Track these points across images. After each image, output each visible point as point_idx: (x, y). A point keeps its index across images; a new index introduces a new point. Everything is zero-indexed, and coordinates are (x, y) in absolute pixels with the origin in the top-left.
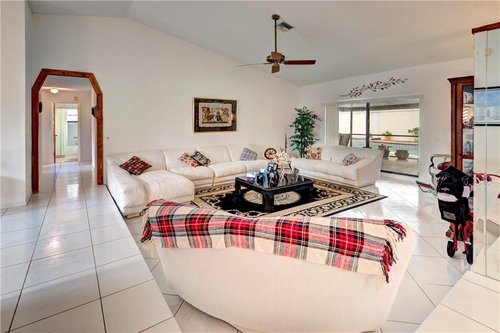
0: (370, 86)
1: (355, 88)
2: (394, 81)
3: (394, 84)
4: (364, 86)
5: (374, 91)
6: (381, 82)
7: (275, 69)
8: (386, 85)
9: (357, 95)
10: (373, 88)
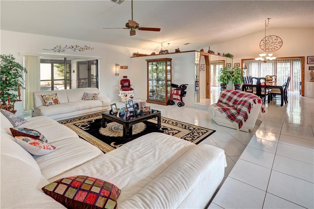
0: (71, 47)
1: (58, 46)
2: (87, 48)
3: (87, 49)
4: (66, 46)
5: (74, 51)
6: (79, 46)
7: (133, 33)
8: (82, 49)
9: (60, 52)
10: (73, 49)
